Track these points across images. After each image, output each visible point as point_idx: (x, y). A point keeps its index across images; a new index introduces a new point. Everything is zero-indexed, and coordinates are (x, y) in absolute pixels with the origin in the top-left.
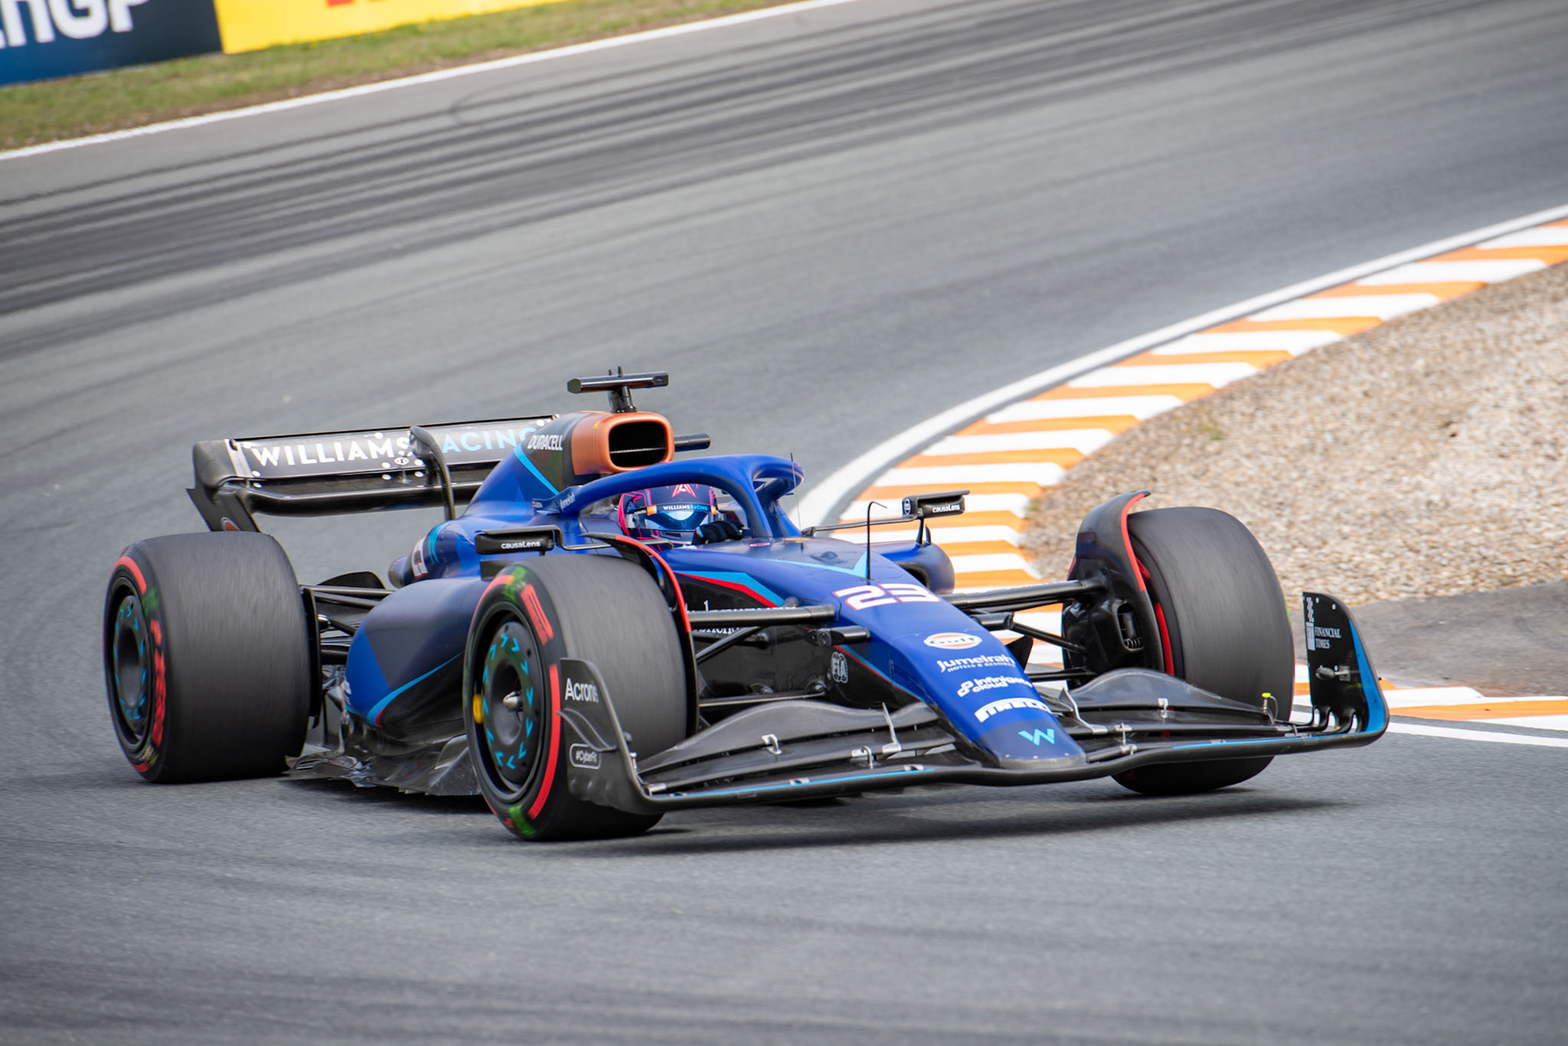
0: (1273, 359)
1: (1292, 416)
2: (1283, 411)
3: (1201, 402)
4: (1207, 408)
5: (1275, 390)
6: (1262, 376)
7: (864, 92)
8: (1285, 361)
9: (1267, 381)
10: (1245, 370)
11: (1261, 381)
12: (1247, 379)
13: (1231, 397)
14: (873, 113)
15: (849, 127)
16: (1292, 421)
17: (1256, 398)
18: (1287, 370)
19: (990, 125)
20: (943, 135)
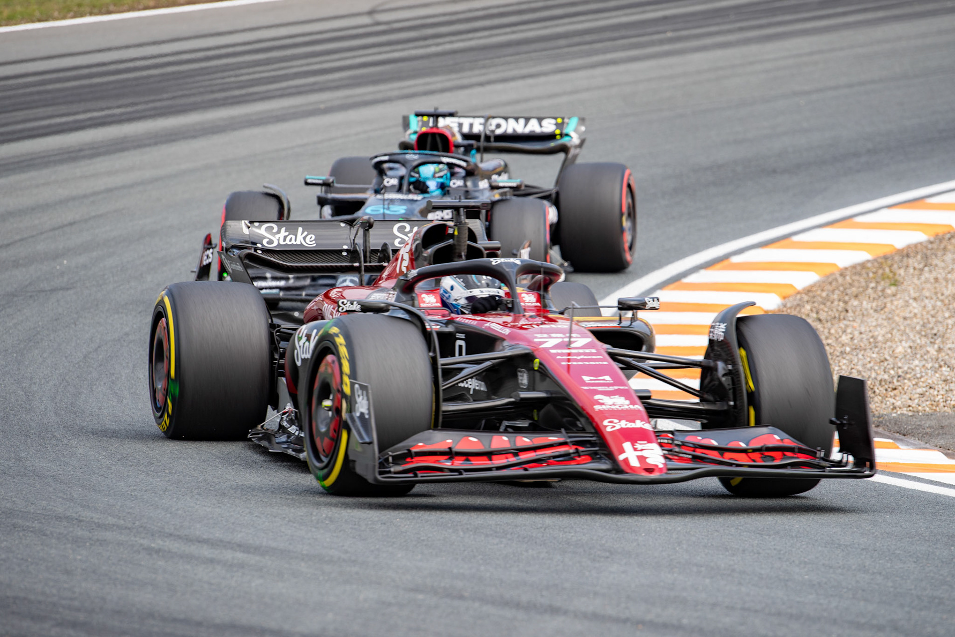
0: (940, 231)
1: (949, 273)
2: (944, 268)
3: (886, 258)
4: (889, 262)
5: (939, 253)
6: (931, 243)
7: (665, 18)
8: (949, 233)
9: (935, 246)
10: (920, 237)
11: (930, 246)
12: (921, 243)
13: (908, 256)
14: (669, 35)
15: (652, 44)
16: (949, 276)
17: (926, 257)
18: (949, 239)
19: (754, 48)
20: (719, 53)
